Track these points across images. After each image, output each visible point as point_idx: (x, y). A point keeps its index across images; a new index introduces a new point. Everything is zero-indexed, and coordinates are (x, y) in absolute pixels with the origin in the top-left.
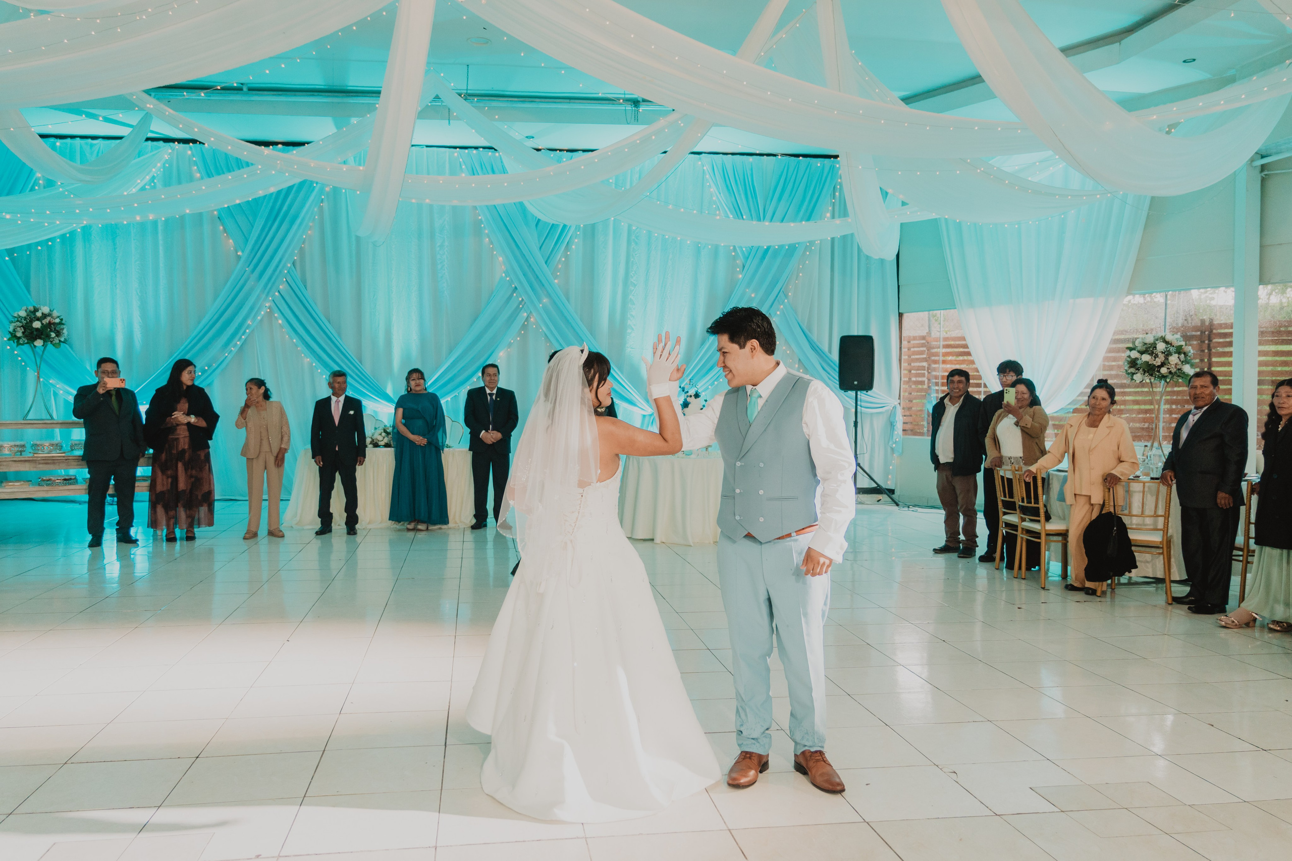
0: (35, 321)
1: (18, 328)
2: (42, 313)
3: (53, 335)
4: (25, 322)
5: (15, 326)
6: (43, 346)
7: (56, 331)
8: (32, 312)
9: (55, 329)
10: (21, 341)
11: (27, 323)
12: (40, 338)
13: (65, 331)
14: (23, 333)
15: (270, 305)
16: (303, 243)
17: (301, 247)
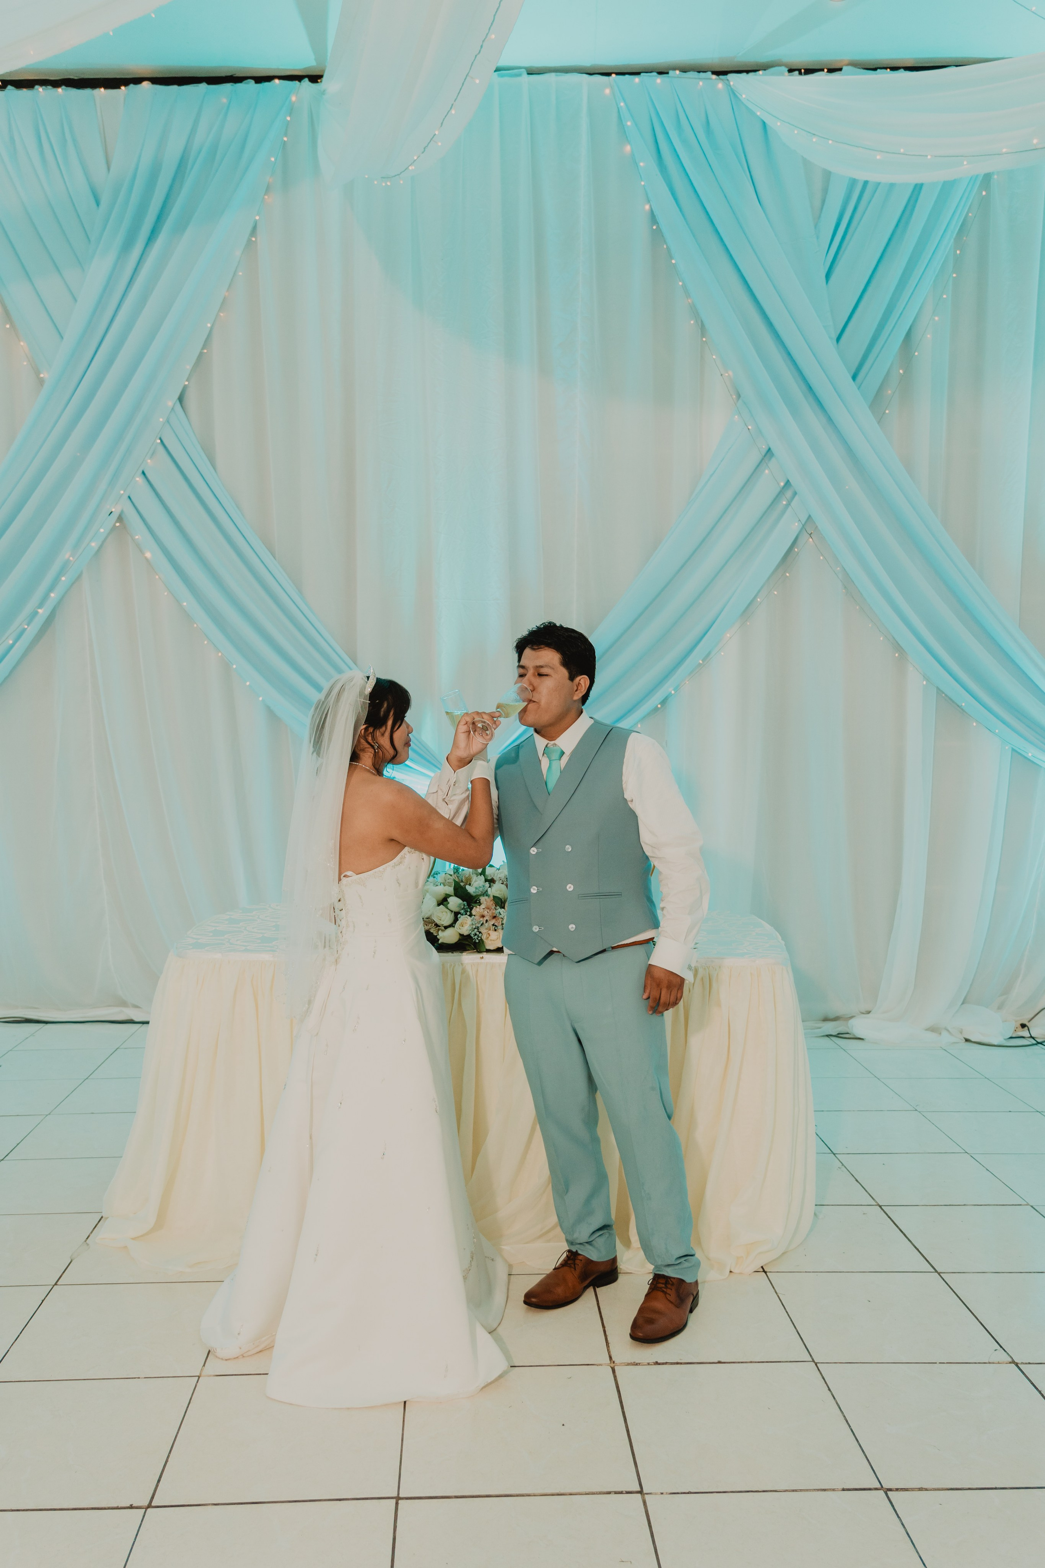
15: (122, 511)
16: (207, 343)
17: (201, 354)
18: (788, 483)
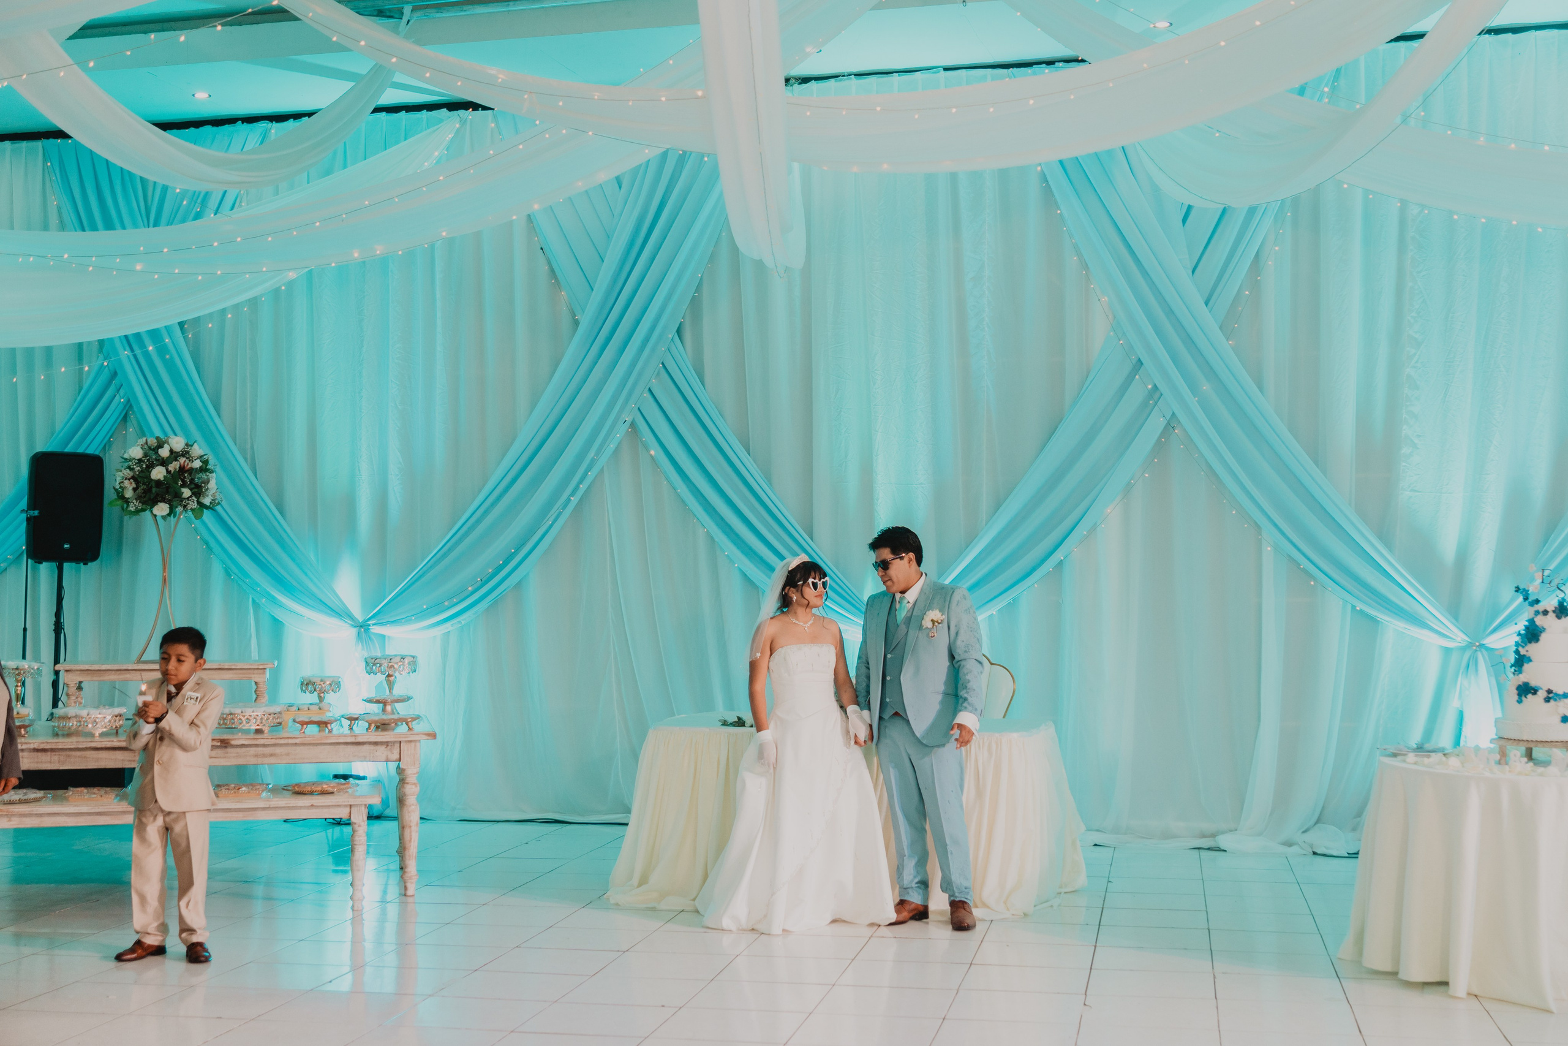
0: (157, 465)
1: (126, 482)
2: (171, 451)
3: (186, 492)
4: (139, 468)
5: (123, 477)
6: (169, 515)
7: (193, 486)
8: (153, 450)
9: (192, 480)
10: (132, 508)
11: (141, 472)
12: (164, 501)
13: (212, 485)
14: (135, 490)
15: (634, 419)
16: (699, 289)
17: (694, 297)
18: (1155, 387)
